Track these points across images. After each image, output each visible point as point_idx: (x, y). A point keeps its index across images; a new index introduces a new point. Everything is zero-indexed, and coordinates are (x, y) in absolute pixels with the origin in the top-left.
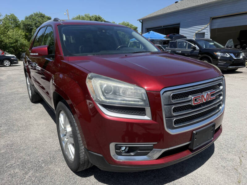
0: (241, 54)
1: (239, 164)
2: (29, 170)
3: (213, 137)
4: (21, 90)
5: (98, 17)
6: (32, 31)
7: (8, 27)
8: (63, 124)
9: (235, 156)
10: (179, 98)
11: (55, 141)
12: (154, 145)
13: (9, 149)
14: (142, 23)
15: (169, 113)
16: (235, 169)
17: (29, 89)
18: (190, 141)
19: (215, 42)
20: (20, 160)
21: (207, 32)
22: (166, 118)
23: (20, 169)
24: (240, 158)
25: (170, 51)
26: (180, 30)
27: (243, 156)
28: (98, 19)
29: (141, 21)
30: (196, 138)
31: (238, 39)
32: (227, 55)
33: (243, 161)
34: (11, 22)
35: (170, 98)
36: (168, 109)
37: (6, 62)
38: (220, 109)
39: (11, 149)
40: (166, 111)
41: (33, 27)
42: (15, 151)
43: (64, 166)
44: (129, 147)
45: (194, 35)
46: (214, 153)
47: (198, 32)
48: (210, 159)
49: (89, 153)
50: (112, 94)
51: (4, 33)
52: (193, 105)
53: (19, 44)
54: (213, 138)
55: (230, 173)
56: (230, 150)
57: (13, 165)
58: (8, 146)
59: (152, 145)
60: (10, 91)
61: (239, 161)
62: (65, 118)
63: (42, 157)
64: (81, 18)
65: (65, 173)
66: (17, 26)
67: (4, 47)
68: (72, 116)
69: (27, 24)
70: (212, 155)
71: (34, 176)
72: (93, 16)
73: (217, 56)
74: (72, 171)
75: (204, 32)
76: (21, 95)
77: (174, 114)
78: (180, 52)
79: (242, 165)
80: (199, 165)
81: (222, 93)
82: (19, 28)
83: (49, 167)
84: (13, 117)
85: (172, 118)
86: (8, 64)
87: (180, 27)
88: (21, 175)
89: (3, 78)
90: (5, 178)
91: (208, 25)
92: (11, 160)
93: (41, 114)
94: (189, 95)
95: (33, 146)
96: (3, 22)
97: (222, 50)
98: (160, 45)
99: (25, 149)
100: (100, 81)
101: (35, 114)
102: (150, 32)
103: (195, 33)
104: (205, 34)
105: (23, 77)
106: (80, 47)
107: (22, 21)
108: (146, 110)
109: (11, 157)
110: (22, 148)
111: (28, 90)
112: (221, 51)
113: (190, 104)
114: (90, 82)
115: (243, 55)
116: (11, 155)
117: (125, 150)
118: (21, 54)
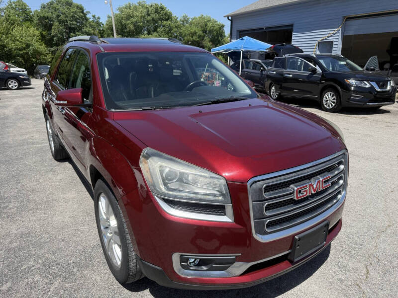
0: (389, 83)
1: (365, 277)
2: (54, 278)
3: (325, 241)
4: (37, 136)
5: (160, 6)
6: (51, 29)
7: (14, 21)
8: (104, 213)
9: (359, 264)
10: (276, 190)
11: (92, 230)
12: (236, 256)
13: (24, 241)
14: (231, 21)
15: (260, 212)
16: (357, 285)
17: (51, 139)
18: (289, 249)
19: (349, 61)
20: (40, 261)
21: (337, 40)
22: (255, 219)
23: (41, 276)
24: (366, 268)
25: (275, 73)
26: (293, 36)
27: (371, 264)
28: (160, 10)
29: (230, 18)
30: (298, 245)
31: (388, 51)
32: (365, 84)
33: (371, 272)
34: (18, 13)
35: (261, 191)
36: (258, 207)
37: (12, 82)
38: (339, 198)
39: (28, 241)
40: (256, 209)
41: (52, 21)
42: (32, 245)
43: (105, 272)
44: (201, 260)
45: (315, 44)
46: (329, 258)
47: (322, 40)
48: (322, 267)
49: (143, 263)
50: (177, 181)
51: (7, 32)
52: (296, 199)
53: (31, 52)
54: (325, 243)
55: (349, 292)
56: (353, 253)
57: (32, 269)
58: (21, 237)
59: (234, 257)
60: (20, 138)
61: (364, 271)
62: (109, 207)
63: (73, 256)
64: (132, 7)
65: (107, 284)
66: (27, 20)
67: (7, 55)
68: (118, 207)
69: (44, 17)
70: (326, 260)
71: (62, 288)
72: (151, 6)
73: (350, 85)
74: (117, 282)
75: (332, 40)
76: (38, 145)
77: (267, 214)
78: (291, 76)
79: (369, 279)
80: (305, 276)
81: (343, 175)
82: (31, 23)
83: (84, 273)
84: (28, 185)
85: (264, 220)
86: (16, 86)
87: (294, 30)
88: (43, 285)
89: (8, 112)
90: (21, 290)
91: (339, 29)
92: (28, 260)
93: (70, 181)
94: (290, 184)
95: (60, 237)
96: (5, 13)
97: (357, 75)
98: (260, 61)
99: (47, 242)
100: (159, 163)
101: (60, 181)
102: (243, 38)
103: (317, 42)
104: (334, 43)
105: (40, 111)
106: (131, 75)
107: (36, 11)
108: (226, 207)
109: (27, 255)
110: (43, 240)
111: (49, 140)
112: (357, 77)
113: (292, 197)
114: (146, 163)
115: (392, 85)
116: (28, 251)
117: (194, 262)
118: (36, 67)
